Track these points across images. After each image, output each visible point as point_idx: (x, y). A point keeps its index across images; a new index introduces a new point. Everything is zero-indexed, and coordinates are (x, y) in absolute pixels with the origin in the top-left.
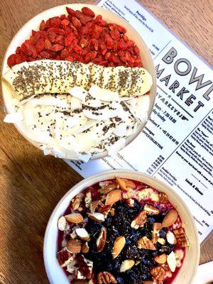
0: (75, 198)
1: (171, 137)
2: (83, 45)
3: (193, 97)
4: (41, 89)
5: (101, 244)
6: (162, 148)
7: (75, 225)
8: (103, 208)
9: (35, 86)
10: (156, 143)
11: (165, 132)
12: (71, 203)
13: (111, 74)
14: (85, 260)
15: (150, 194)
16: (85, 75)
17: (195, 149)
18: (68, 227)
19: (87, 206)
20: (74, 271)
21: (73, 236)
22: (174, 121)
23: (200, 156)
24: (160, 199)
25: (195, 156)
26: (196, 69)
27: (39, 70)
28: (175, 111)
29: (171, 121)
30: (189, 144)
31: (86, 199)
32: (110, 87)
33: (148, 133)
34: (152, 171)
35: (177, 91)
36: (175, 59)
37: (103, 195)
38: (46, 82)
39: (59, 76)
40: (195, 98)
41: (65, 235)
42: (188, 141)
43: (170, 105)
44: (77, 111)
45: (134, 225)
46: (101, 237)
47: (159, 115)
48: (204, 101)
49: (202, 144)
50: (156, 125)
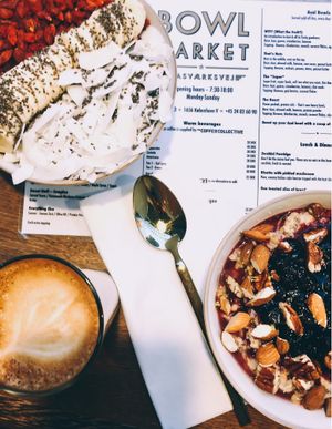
0: (217, 299)
1: (242, 111)
2: (32, 29)
3: (228, 46)
4: (25, 108)
5: (296, 324)
6: (241, 132)
7: (245, 331)
8: (260, 282)
9: (15, 109)
10: (229, 132)
11: (229, 111)
12: (218, 308)
13: (87, 29)
14: (295, 360)
15: (297, 220)
16: (61, 52)
17: (280, 103)
18: (240, 341)
19: (239, 295)
20: (294, 385)
21: (255, 345)
22: (230, 90)
23: (293, 105)
24: (314, 214)
25: (289, 110)
26: (205, 14)
27: (6, 86)
28: (222, 77)
29: (227, 94)
30: (269, 102)
31: (232, 288)
32: (99, 44)
33: (212, 127)
34: (253, 167)
35: (204, 53)
36: (173, 21)
37: (245, 267)
38: (24, 94)
39: (33, 76)
40: (232, 46)
41: (244, 354)
42: (265, 99)
43: (210, 76)
44: (86, 102)
45: (313, 268)
46: (288, 316)
47: (208, 98)
48: (244, 40)
49: (284, 89)
50: (213, 111)
